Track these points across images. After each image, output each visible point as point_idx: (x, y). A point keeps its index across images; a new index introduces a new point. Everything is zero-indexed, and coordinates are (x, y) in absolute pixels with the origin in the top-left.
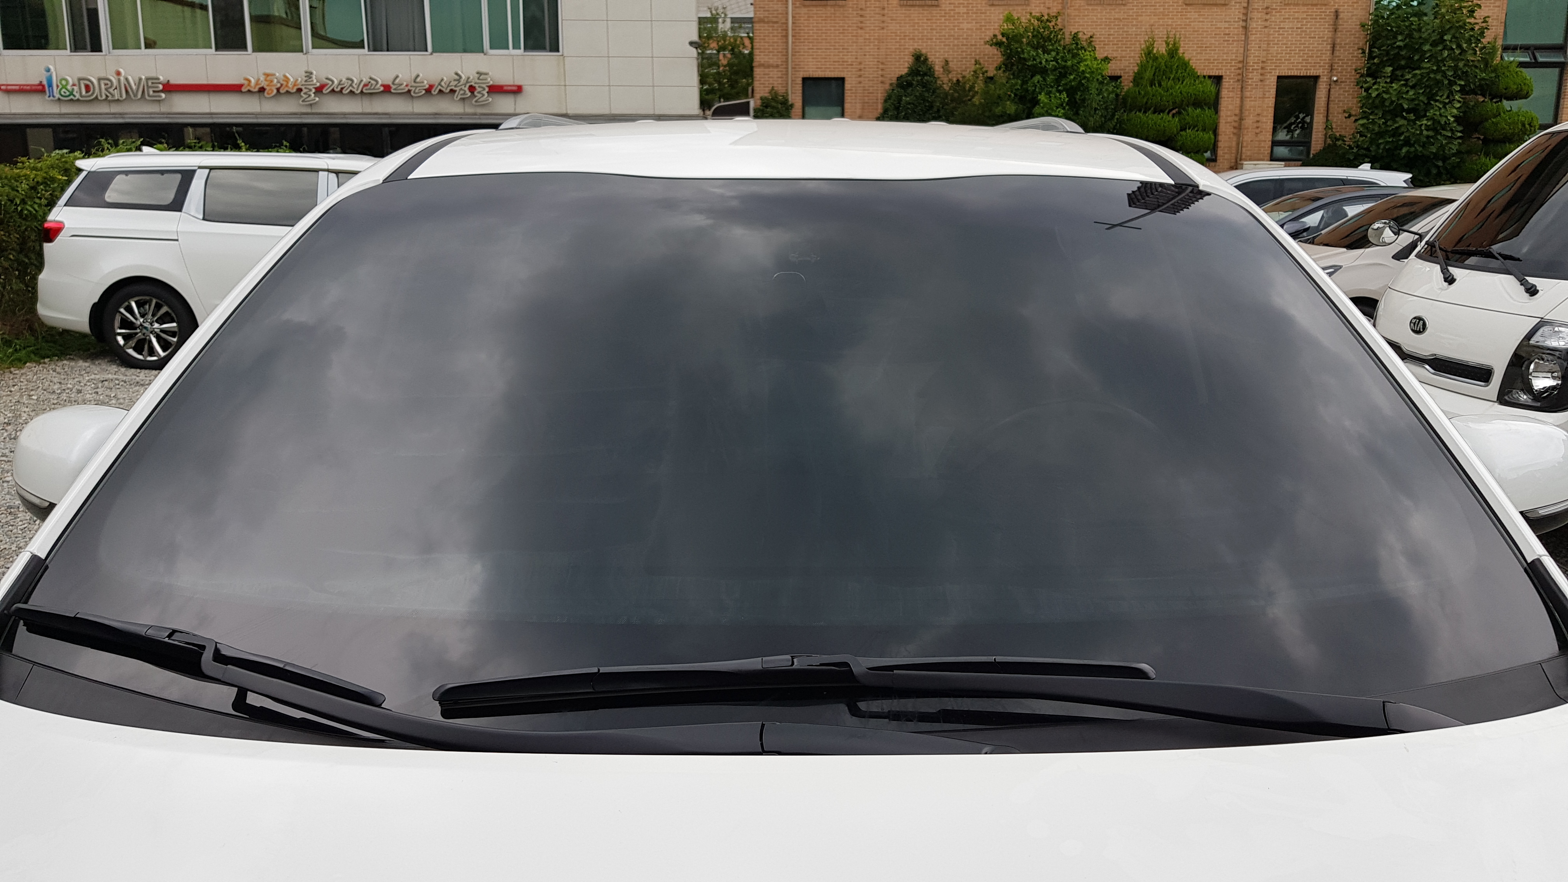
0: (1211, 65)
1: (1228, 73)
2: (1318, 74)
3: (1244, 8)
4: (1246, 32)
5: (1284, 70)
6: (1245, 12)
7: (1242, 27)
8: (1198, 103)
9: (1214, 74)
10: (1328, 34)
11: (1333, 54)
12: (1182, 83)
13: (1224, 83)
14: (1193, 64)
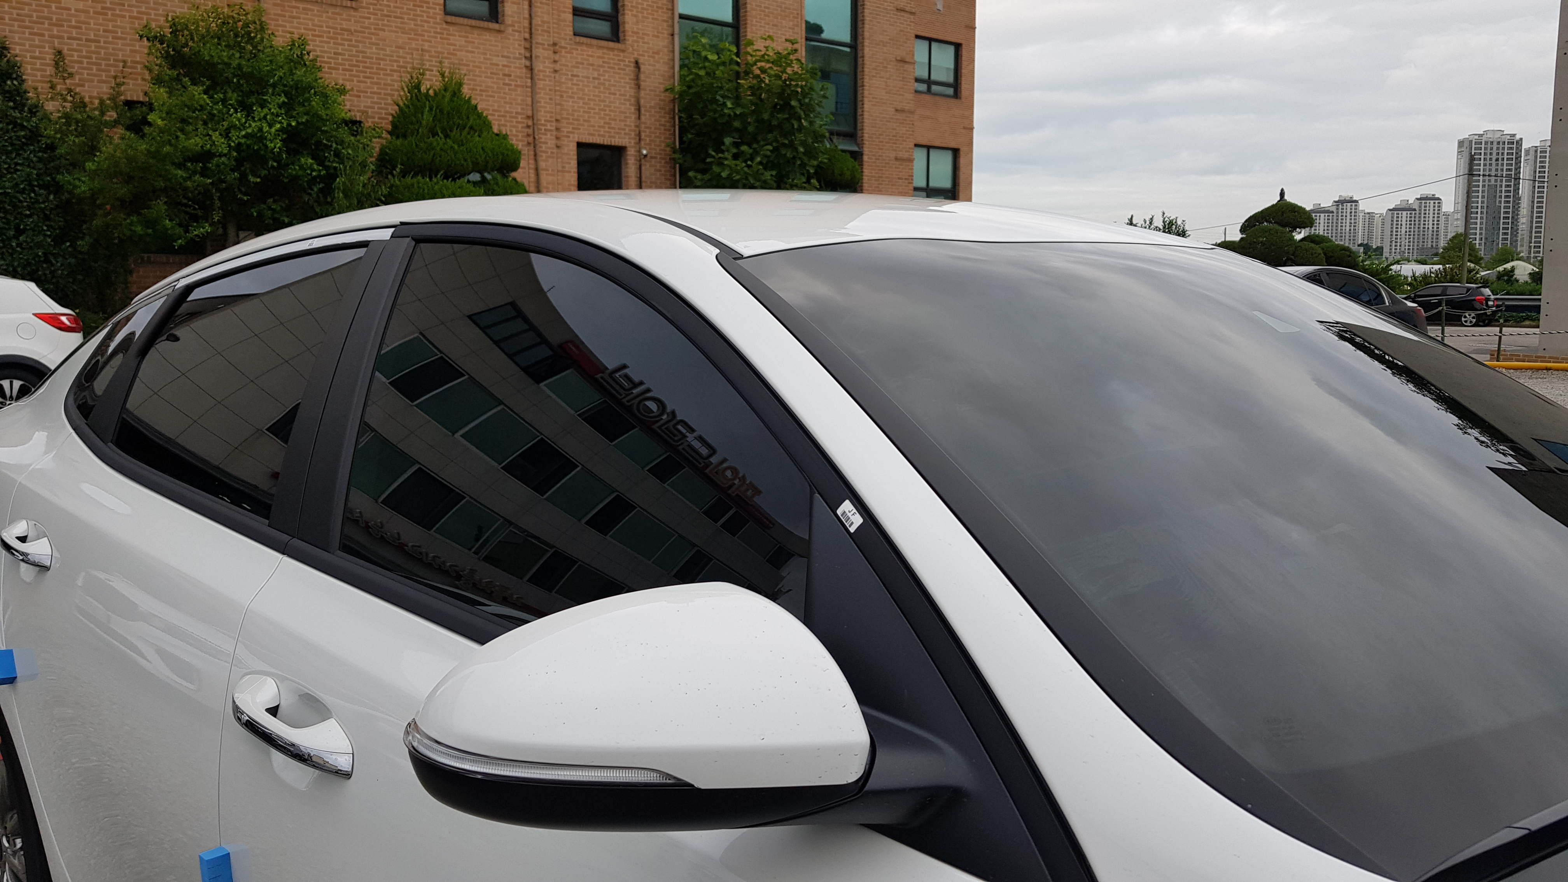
1: (514, 132)
2: (624, 145)
3: (525, 39)
4: (532, 74)
5: (584, 134)
6: (528, 46)
7: (526, 67)
10: (630, 91)
11: (639, 118)
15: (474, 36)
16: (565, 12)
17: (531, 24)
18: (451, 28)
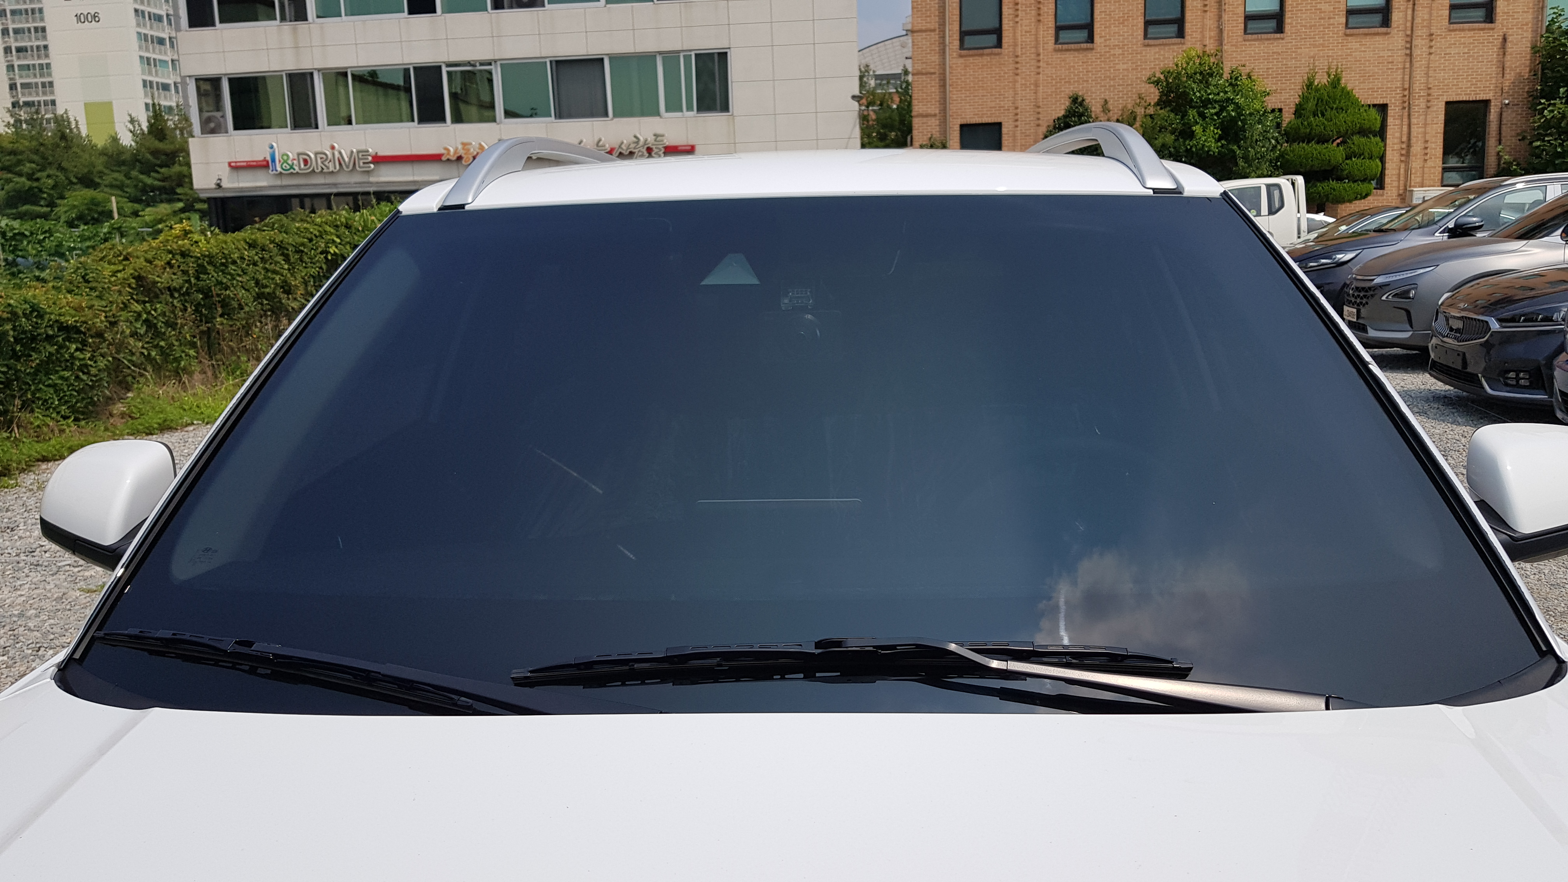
0: (1375, 93)
1: (1393, 101)
2: (1488, 98)
3: (1407, 36)
4: (1411, 59)
5: (1451, 95)
6: (1409, 39)
7: (1407, 55)
8: (1363, 132)
9: (1378, 103)
10: (1496, 57)
11: (1503, 77)
12: (1346, 112)
13: (1389, 111)
14: (1357, 93)
15: (1367, 41)
16: (1442, 10)
17: (1412, 24)
18: (1350, 38)
